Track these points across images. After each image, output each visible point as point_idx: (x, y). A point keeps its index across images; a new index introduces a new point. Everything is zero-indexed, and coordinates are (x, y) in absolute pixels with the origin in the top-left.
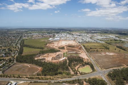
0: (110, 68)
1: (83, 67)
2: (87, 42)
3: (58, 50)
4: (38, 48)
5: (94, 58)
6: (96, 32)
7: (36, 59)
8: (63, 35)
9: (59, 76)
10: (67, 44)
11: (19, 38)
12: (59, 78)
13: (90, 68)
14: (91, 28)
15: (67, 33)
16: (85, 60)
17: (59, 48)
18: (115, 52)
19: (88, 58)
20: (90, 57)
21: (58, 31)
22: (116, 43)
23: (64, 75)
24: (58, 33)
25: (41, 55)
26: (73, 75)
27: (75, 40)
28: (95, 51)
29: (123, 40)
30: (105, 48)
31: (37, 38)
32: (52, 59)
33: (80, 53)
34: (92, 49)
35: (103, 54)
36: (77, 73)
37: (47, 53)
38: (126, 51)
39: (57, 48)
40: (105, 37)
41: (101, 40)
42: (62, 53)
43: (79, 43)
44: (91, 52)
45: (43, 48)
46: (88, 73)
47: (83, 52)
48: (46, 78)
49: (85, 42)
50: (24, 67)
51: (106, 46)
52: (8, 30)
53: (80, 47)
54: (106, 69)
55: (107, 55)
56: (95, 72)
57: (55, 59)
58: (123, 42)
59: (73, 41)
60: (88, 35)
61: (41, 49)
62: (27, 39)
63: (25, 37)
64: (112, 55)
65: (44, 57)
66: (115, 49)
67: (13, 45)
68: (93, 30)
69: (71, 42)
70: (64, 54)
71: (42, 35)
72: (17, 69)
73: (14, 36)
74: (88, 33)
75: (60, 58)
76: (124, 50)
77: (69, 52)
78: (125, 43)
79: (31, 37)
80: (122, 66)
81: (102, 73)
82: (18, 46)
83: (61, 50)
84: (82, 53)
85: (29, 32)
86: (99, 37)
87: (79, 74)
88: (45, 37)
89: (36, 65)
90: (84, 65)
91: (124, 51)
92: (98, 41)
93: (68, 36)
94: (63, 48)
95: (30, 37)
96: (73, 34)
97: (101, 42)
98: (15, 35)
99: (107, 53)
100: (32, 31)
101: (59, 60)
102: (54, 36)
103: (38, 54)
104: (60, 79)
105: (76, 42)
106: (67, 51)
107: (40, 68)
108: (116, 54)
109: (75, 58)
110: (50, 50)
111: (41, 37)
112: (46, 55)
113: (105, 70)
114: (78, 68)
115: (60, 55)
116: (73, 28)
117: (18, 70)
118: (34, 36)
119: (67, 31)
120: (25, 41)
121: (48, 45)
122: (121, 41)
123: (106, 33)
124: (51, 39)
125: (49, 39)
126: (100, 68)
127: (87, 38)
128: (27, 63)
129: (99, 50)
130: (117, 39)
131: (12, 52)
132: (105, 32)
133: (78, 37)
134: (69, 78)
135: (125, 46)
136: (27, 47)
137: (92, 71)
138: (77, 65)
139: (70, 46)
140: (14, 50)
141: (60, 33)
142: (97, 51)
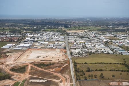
2: (91, 53)
15: (57, 31)
17: (13, 70)
24: (35, 31)
27: (65, 48)
28: (95, 76)
34: (92, 71)
43: (69, 56)
44: (86, 79)
53: (65, 65)
59: (59, 50)
60: (102, 37)
68: (121, 25)
69: (54, 52)
74: (104, 31)
77: (30, 81)
92: (120, 50)
93: (55, 38)
94: (22, 69)
96: (68, 34)
105: (66, 52)
106: (28, 76)
124: (9, 45)
139: (41, 64)
141: (41, 31)
142: (102, 77)
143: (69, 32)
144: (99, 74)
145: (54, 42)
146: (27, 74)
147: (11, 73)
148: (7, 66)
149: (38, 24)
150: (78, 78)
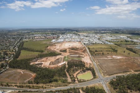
0: (115, 74)
1: (84, 73)
2: (93, 44)
3: (59, 54)
4: (37, 51)
5: (99, 62)
6: (106, 32)
7: (32, 64)
8: (69, 36)
9: (54, 84)
10: (70, 47)
11: (18, 40)
12: (52, 86)
13: (92, 74)
14: (102, 28)
15: (73, 34)
16: (87, 65)
17: (61, 51)
18: (123, 55)
19: (91, 62)
20: (94, 61)
21: (64, 31)
22: (127, 44)
23: (60, 82)
24: (63, 34)
25: (39, 59)
26: (70, 83)
27: (80, 41)
28: (100, 54)
29: (135, 40)
30: (112, 50)
31: (39, 39)
32: (50, 64)
33: (84, 56)
34: (98, 51)
35: (109, 57)
36: (75, 81)
37: (46, 57)
38: (137, 53)
39: (58, 51)
40: (115, 38)
41: (110, 42)
42: (63, 57)
43: (84, 45)
44: (96, 55)
45: (42, 51)
46: (88, 80)
47: (87, 55)
48: (37, 86)
49: (91, 43)
50: (16, 73)
51: (114, 48)
52: (9, 31)
53: (84, 49)
54: (110, 75)
55: (114, 59)
56: (96, 79)
57: (54, 64)
58: (135, 43)
59: (78, 42)
60: (96, 36)
61: (40, 52)
62: (27, 42)
63: (25, 39)
64: (120, 59)
65: (42, 61)
66: (124, 52)
67: (10, 48)
68: (103, 30)
69: (75, 43)
70: (65, 57)
71: (45, 36)
72: (7, 75)
73: (13, 38)
74: (96, 33)
75: (59, 62)
76: (135, 52)
77: (71, 56)
78: (137, 44)
79: (33, 38)
80: (129, 72)
81: (104, 81)
82: (16, 49)
83: (63, 53)
84: (85, 57)
85: (31, 33)
86: (109, 38)
87: (77, 82)
88: (47, 38)
89: (31, 70)
90: (84, 71)
91: (134, 54)
92: (107, 42)
93: (74, 37)
94: (65, 51)
95: (31, 39)
96: (79, 35)
97: (109, 43)
98: (15, 37)
99: (114, 57)
100: (36, 32)
101: (57, 65)
102: (58, 37)
103: (35, 58)
104: (54, 88)
105: (81, 43)
106: (69, 54)
107: (34, 75)
108: (124, 58)
109: (76, 62)
110: (50, 54)
111: (43, 38)
112: (44, 59)
113: (108, 76)
114: (78, 74)
115: (60, 60)
116: (81, 28)
117: (8, 77)
118: (35, 38)
119: (74, 32)
120: (24, 43)
121: (48, 48)
122: (132, 42)
123: (117, 33)
124: (54, 40)
125: (52, 41)
126: (102, 75)
127: (95, 39)
128: (20, 68)
129: (105, 53)
130: (129, 39)
131: (7, 56)
132: (116, 31)
133: (85, 38)
134: (64, 86)
135: (137, 47)
136: (26, 50)
137: (92, 78)
138: (77, 71)
139: (73, 49)
140: (10, 54)
141: (65, 34)
142: (103, 54)
143: (79, 34)
144: (101, 52)
145: (74, 39)
146: (68, 53)
147: (61, 52)
148: (57, 49)
149: (62, 30)
150: (92, 55)
